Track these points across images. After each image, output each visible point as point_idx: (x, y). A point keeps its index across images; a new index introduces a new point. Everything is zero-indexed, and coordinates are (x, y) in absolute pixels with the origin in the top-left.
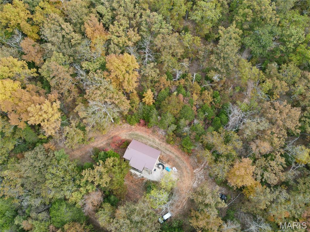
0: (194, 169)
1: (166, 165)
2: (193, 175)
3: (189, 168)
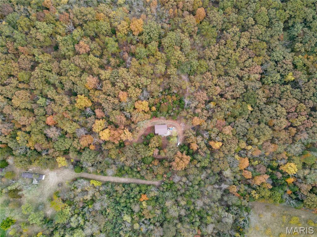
0: (180, 124)
1: (170, 128)
2: (181, 126)
3: (178, 124)
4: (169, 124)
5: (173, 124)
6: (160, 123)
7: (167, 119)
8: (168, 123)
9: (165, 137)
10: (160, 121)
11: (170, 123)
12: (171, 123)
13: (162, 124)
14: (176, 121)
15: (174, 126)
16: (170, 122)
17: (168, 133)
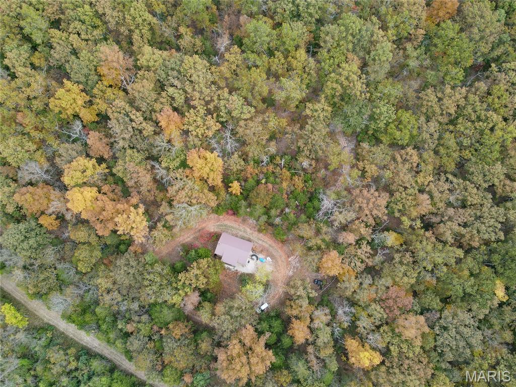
0: (289, 257)
1: (260, 256)
2: (288, 263)
3: (284, 257)
4: (261, 246)
5: (271, 249)
6: (241, 233)
7: (260, 231)
8: (260, 242)
9: (236, 272)
10: (242, 227)
11: (264, 244)
12: (267, 246)
13: (243, 238)
14: (281, 244)
15: (272, 257)
16: (265, 240)
17: (249, 268)
